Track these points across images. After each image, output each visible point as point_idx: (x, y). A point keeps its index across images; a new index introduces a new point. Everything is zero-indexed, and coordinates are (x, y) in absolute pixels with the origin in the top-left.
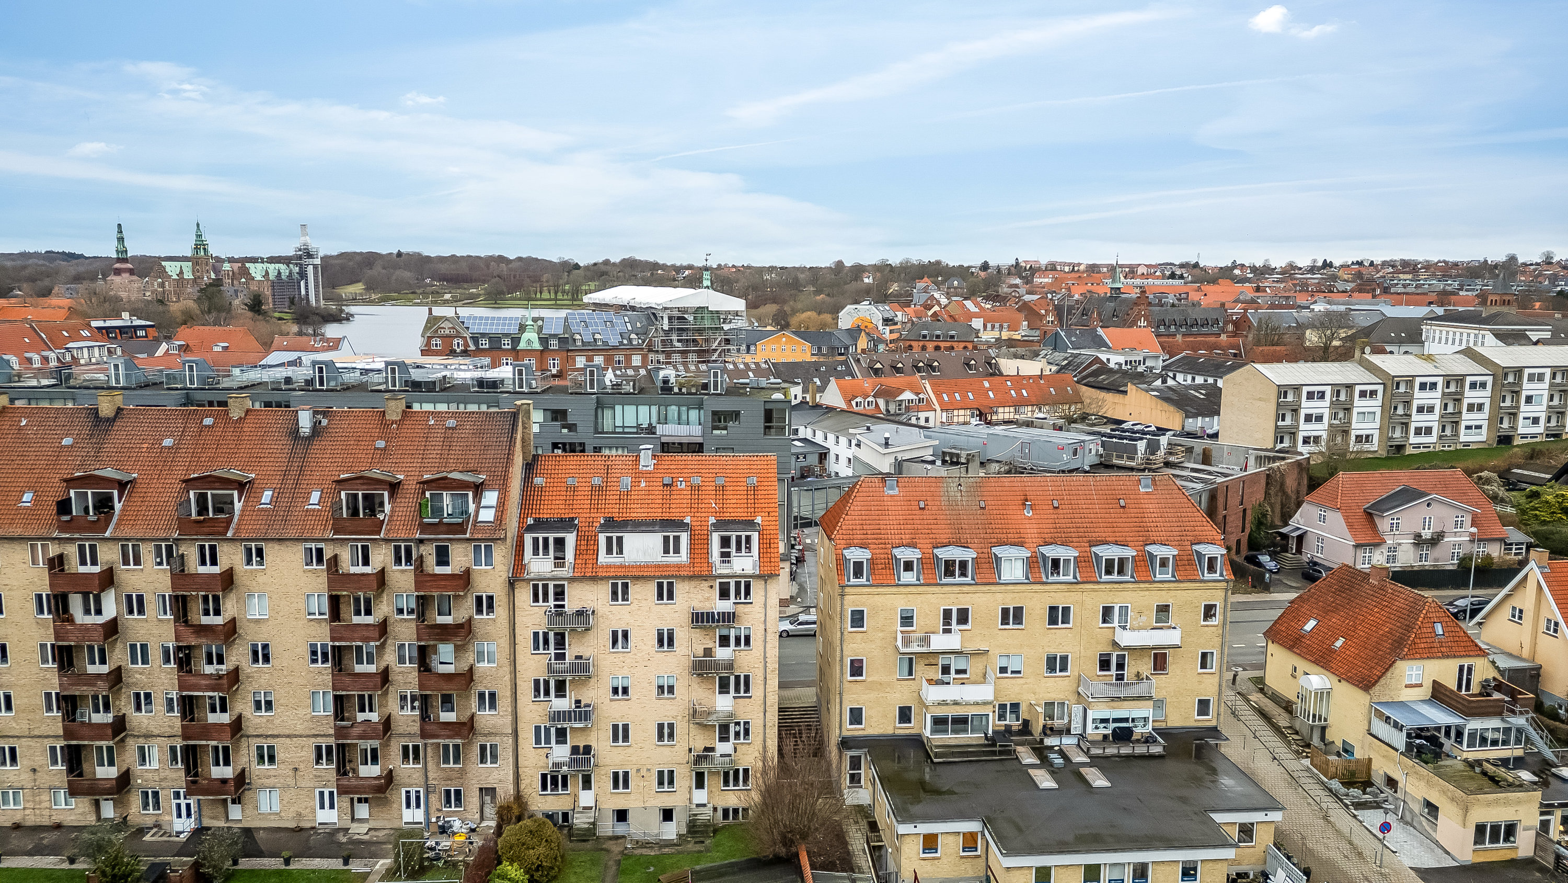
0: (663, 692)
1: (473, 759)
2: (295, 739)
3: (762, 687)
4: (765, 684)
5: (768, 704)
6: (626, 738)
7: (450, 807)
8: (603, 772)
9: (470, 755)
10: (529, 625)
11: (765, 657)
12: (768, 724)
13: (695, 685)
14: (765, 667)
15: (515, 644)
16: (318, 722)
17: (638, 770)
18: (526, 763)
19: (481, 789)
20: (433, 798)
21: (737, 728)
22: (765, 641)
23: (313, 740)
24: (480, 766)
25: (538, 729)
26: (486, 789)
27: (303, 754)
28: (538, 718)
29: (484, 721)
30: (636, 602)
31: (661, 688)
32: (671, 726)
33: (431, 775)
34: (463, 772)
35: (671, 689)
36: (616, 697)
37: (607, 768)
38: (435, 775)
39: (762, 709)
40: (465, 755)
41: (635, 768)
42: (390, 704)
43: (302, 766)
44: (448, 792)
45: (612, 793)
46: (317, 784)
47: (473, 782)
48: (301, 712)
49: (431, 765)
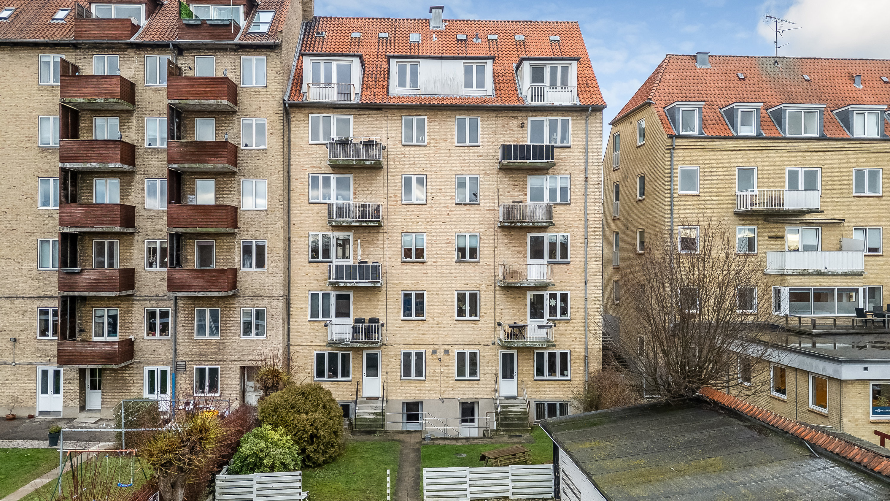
0: (464, 257)
1: (233, 329)
2: (16, 302)
3: (582, 251)
4: (586, 247)
5: (590, 271)
6: (420, 311)
7: (203, 392)
8: (392, 354)
9: (231, 324)
10: (307, 167)
11: (586, 214)
12: (591, 298)
13: (502, 248)
14: (586, 226)
15: (289, 190)
16: (46, 279)
17: (434, 352)
18: (299, 340)
19: (243, 368)
20: (182, 380)
21: (553, 303)
22: (586, 194)
23: (38, 303)
24: (242, 337)
25: (314, 296)
26: (249, 367)
27: (26, 320)
28: (315, 282)
29: (249, 279)
30: (433, 143)
31: (461, 251)
32: (474, 297)
33: (181, 349)
34: (221, 346)
35: (473, 252)
36: (408, 260)
37: (397, 349)
38: (186, 350)
39: (582, 278)
40: (225, 323)
41: (430, 348)
42: (135, 257)
43: (22, 337)
44: (201, 372)
45: (402, 381)
46: (40, 360)
47: (233, 359)
48: (26, 266)
49: (181, 337)
